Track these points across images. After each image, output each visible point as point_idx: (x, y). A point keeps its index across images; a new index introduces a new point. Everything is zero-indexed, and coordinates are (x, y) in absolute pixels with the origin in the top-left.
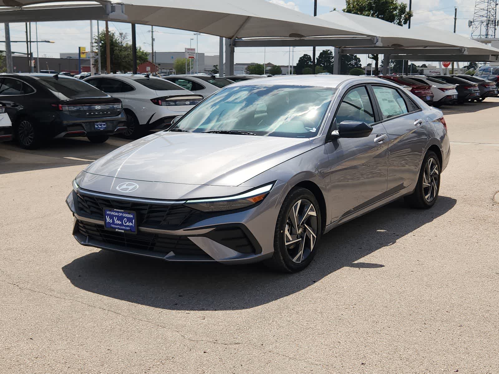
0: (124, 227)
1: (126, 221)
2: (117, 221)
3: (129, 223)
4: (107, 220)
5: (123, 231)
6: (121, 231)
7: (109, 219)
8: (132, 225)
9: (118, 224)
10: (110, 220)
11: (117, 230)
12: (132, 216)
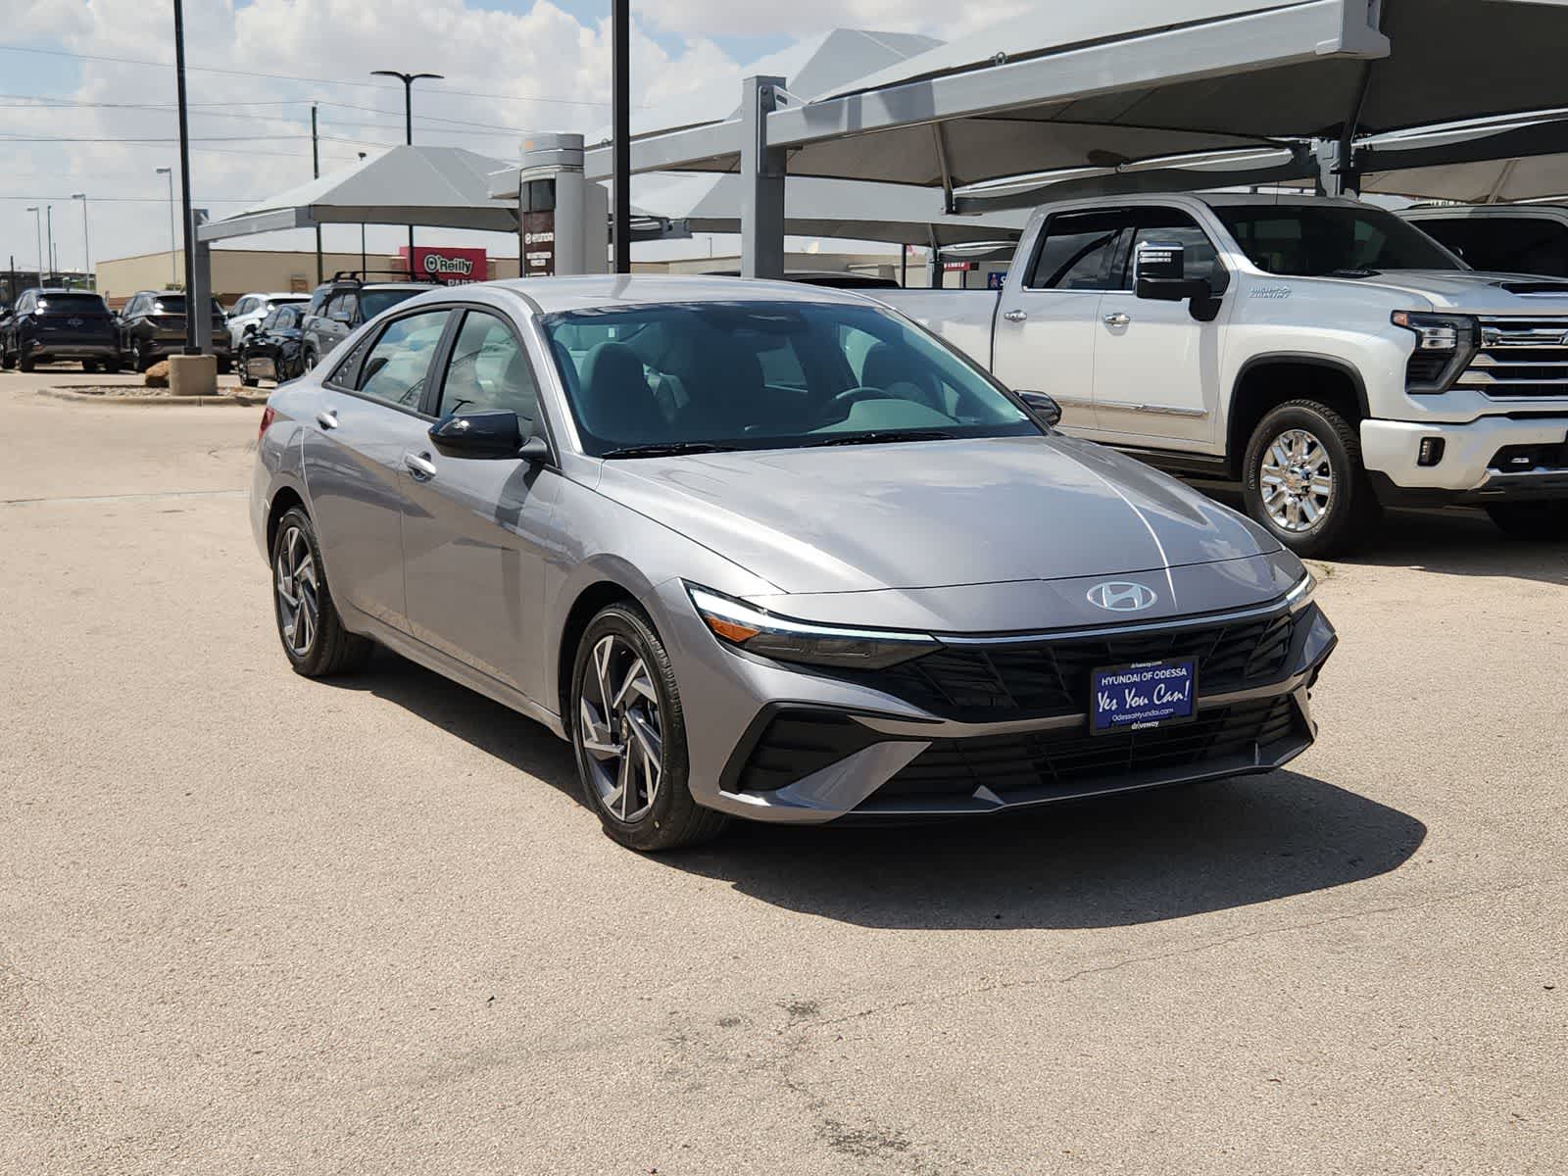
0: (1154, 713)
1: (1162, 693)
2: (1136, 699)
3: (1172, 695)
4: (1102, 705)
5: (1156, 724)
6: (1149, 725)
7: (1108, 700)
8: (1182, 697)
9: (1139, 708)
10: (1111, 702)
11: (1134, 727)
12: (1184, 672)
